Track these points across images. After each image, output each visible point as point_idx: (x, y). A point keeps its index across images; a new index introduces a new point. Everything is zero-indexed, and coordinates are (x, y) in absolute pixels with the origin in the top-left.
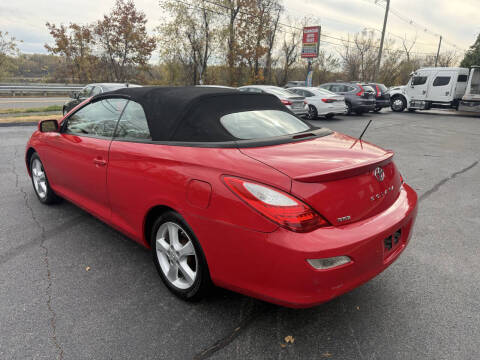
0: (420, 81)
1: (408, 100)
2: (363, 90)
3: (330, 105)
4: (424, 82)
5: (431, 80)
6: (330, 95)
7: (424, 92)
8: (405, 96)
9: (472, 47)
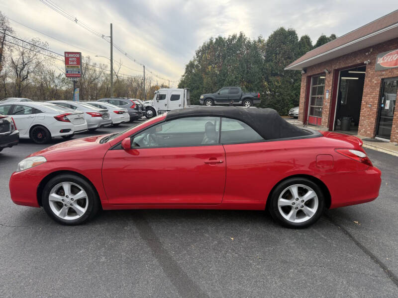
0: (162, 97)
1: (157, 110)
2: (134, 104)
3: (121, 116)
4: (165, 98)
5: (168, 97)
6: (118, 109)
7: (166, 105)
8: (154, 107)
9: (183, 76)
